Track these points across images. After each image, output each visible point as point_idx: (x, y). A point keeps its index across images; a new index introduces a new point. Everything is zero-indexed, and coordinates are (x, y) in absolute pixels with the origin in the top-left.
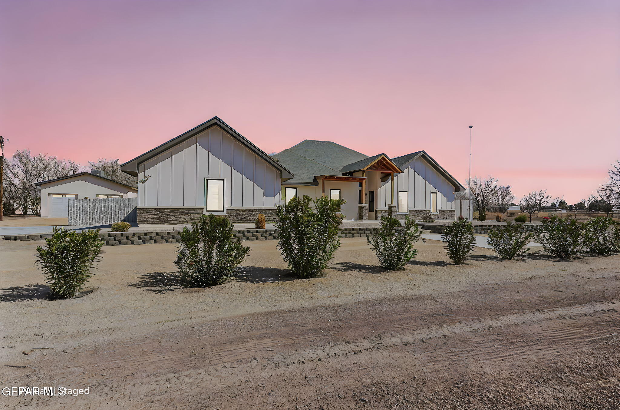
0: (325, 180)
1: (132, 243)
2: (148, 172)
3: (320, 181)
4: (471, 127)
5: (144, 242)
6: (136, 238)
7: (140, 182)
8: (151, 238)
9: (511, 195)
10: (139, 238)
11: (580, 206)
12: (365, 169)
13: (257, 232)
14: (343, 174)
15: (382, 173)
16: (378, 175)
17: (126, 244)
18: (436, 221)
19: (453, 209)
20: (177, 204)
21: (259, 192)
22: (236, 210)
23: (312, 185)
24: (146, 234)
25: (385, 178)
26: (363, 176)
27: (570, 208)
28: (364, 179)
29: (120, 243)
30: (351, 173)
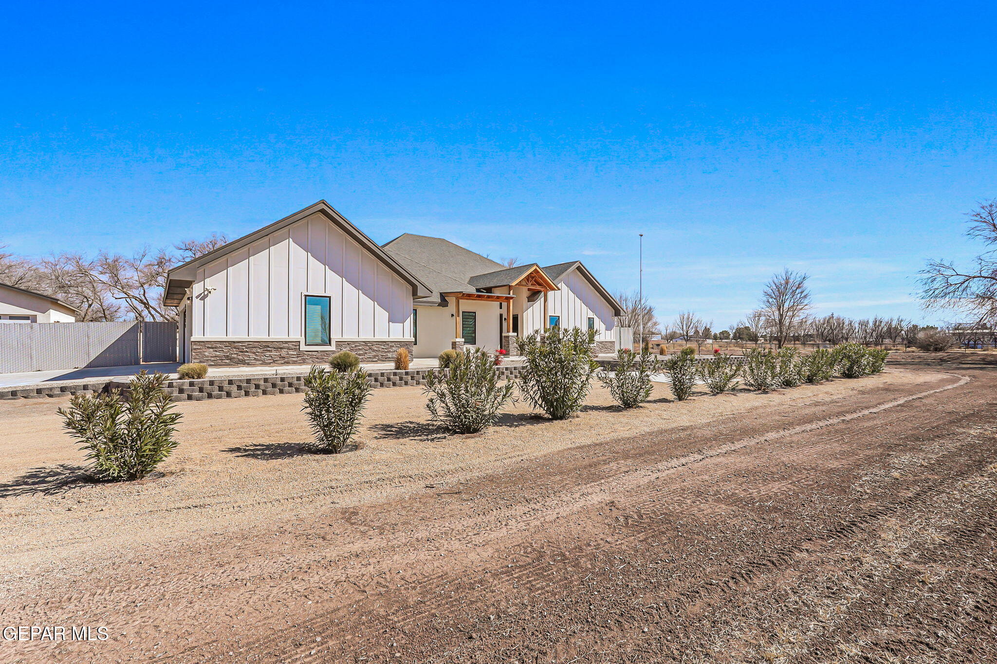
0: (461, 299)
1: (229, 395)
2: (209, 283)
3: (452, 300)
4: (641, 236)
5: (247, 394)
6: (234, 388)
7: (197, 297)
8: (257, 387)
9: (654, 320)
10: (239, 388)
11: (724, 335)
12: (514, 284)
13: (395, 374)
14: (478, 290)
15: (529, 290)
16: (525, 293)
17: (219, 397)
18: (600, 355)
19: (613, 340)
20: (259, 335)
21: (383, 315)
22: (349, 343)
23: (440, 305)
24: (248, 381)
25: (533, 296)
26: (509, 294)
27: (715, 338)
28: (512, 298)
29: (210, 396)
30: (489, 290)
